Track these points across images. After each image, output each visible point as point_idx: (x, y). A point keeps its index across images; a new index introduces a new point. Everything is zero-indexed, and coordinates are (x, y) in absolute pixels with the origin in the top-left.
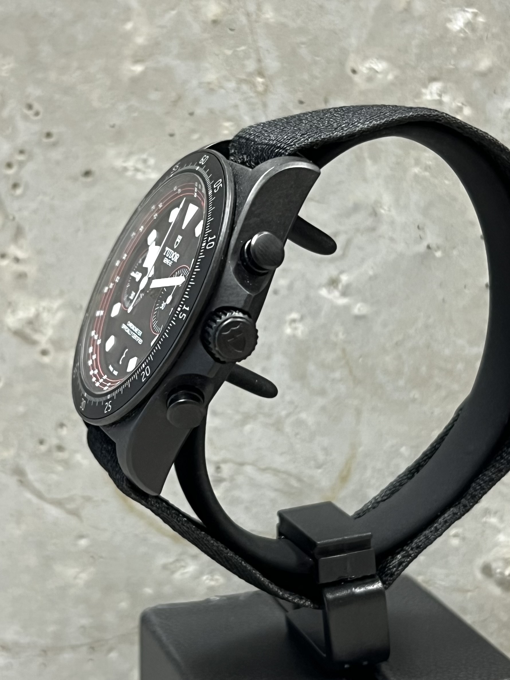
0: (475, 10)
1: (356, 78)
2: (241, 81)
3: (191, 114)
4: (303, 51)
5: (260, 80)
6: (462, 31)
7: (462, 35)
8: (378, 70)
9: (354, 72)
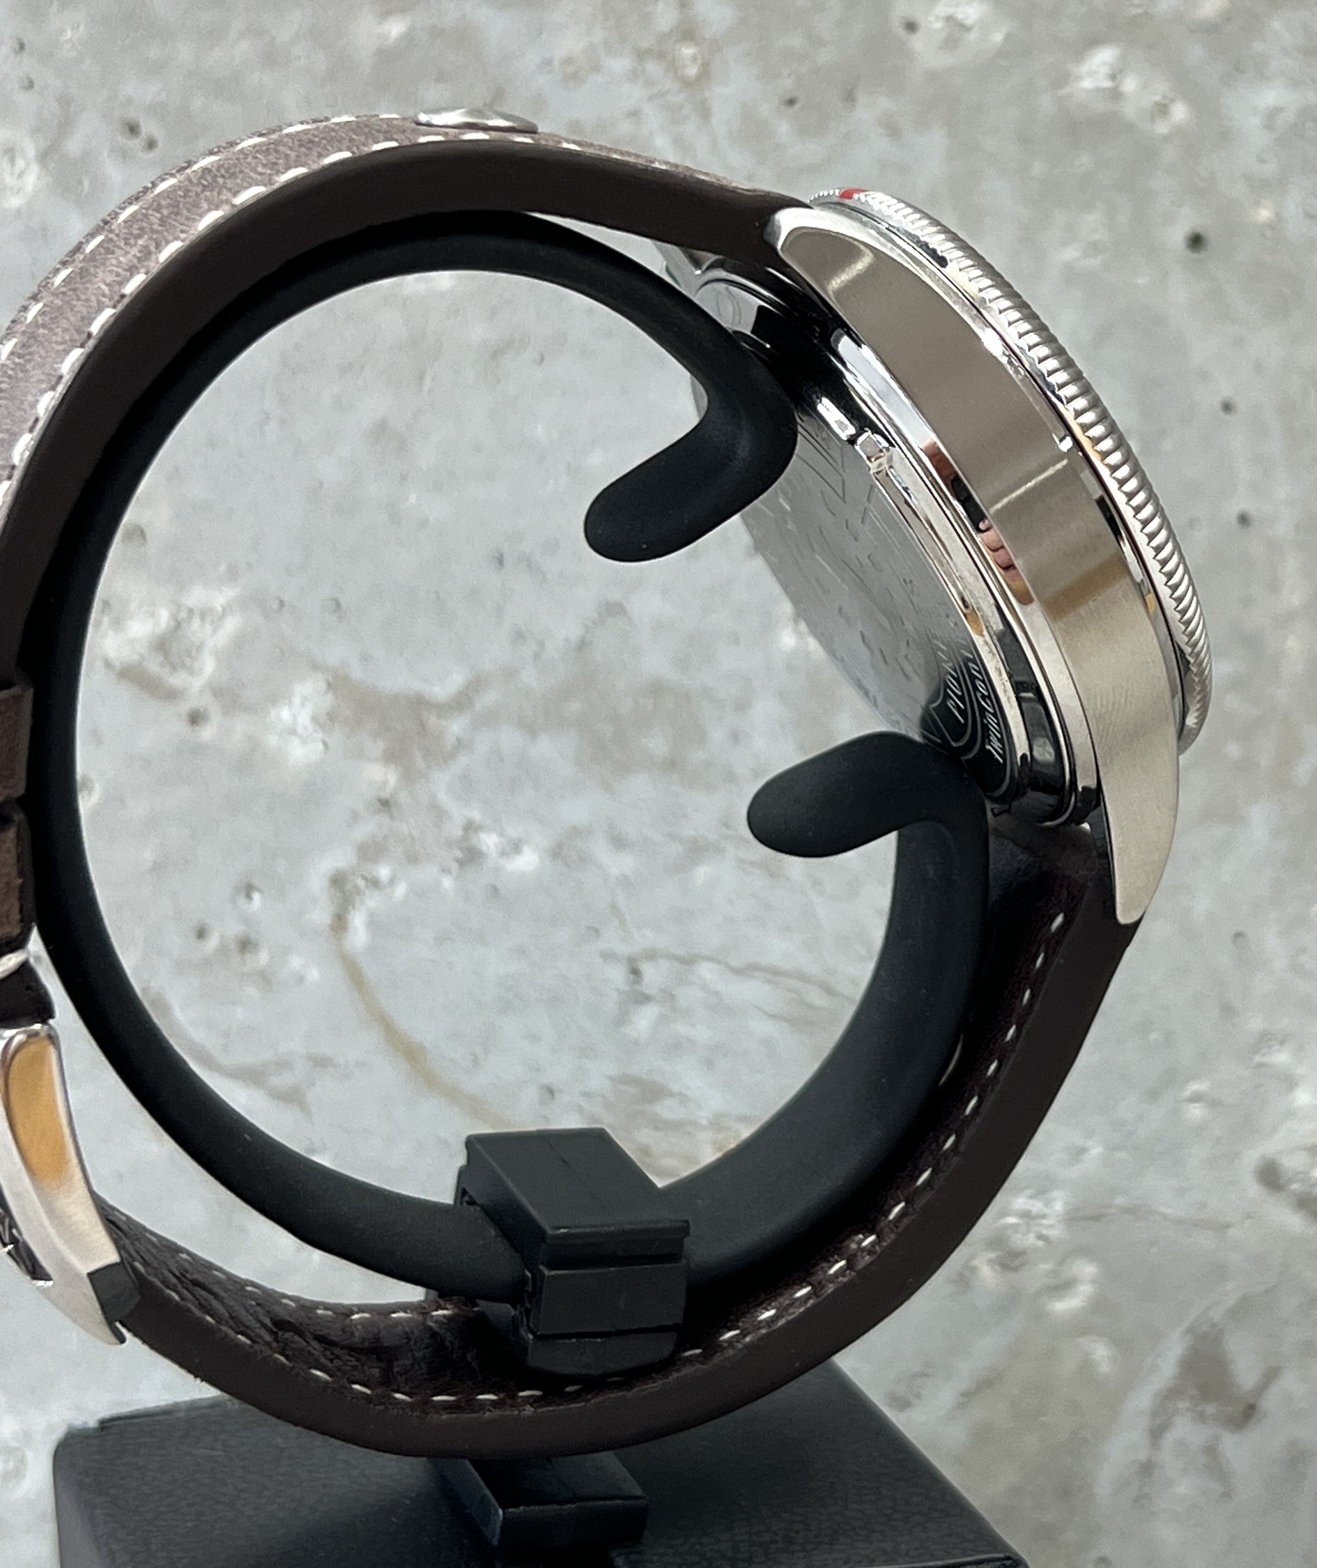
1: (917, 43)
2: (641, 55)
5: (688, 51)
8: (969, 22)
9: (911, 27)
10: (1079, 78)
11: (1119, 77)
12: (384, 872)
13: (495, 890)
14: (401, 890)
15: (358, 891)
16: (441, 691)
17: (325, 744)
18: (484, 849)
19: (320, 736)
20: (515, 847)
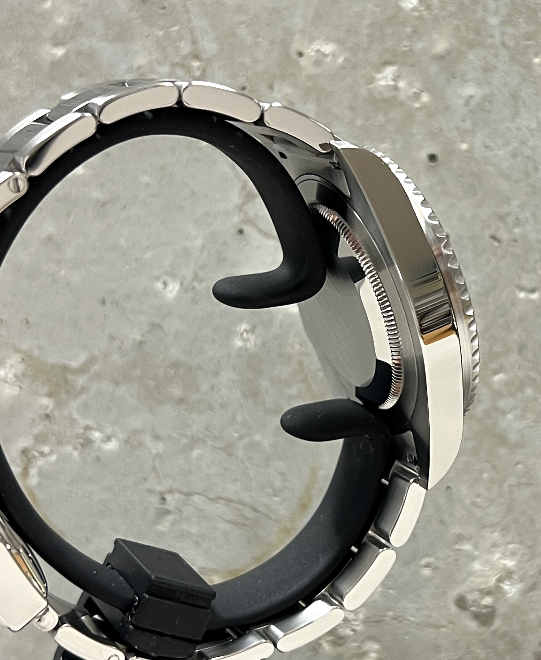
1: (303, 62)
2: (174, 65)
4: (243, 32)
5: (196, 64)
6: (415, 9)
7: (416, 14)
8: (327, 53)
9: (301, 54)
10: (379, 80)
11: (397, 79)
12: (46, 449)
13: (98, 459)
15: (35, 458)
16: (74, 364)
17: (21, 387)
18: (94, 439)
19: (19, 383)
20: (108, 439)
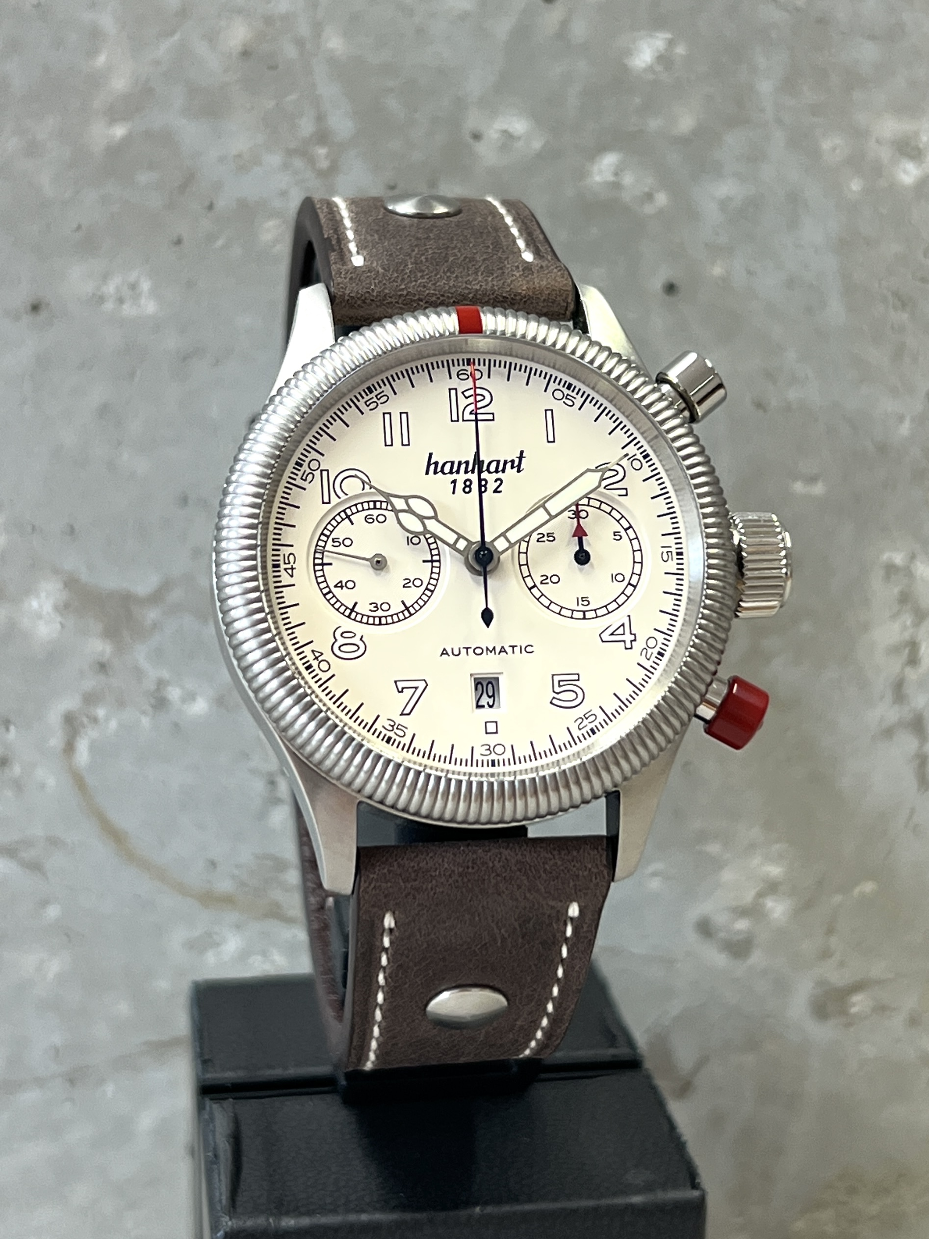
0: (669, 36)
1: (481, 148)
2: (291, 153)
3: (211, 207)
4: (393, 104)
5: (322, 151)
6: (650, 69)
7: (651, 77)
8: (515, 134)
9: (477, 137)
10: (593, 174)
11: (620, 174)
12: (101, 712)
14: (113, 724)
15: (84, 726)
16: (142, 589)
17: (62, 625)
18: (170, 697)
19: (59, 619)
20: (192, 697)
